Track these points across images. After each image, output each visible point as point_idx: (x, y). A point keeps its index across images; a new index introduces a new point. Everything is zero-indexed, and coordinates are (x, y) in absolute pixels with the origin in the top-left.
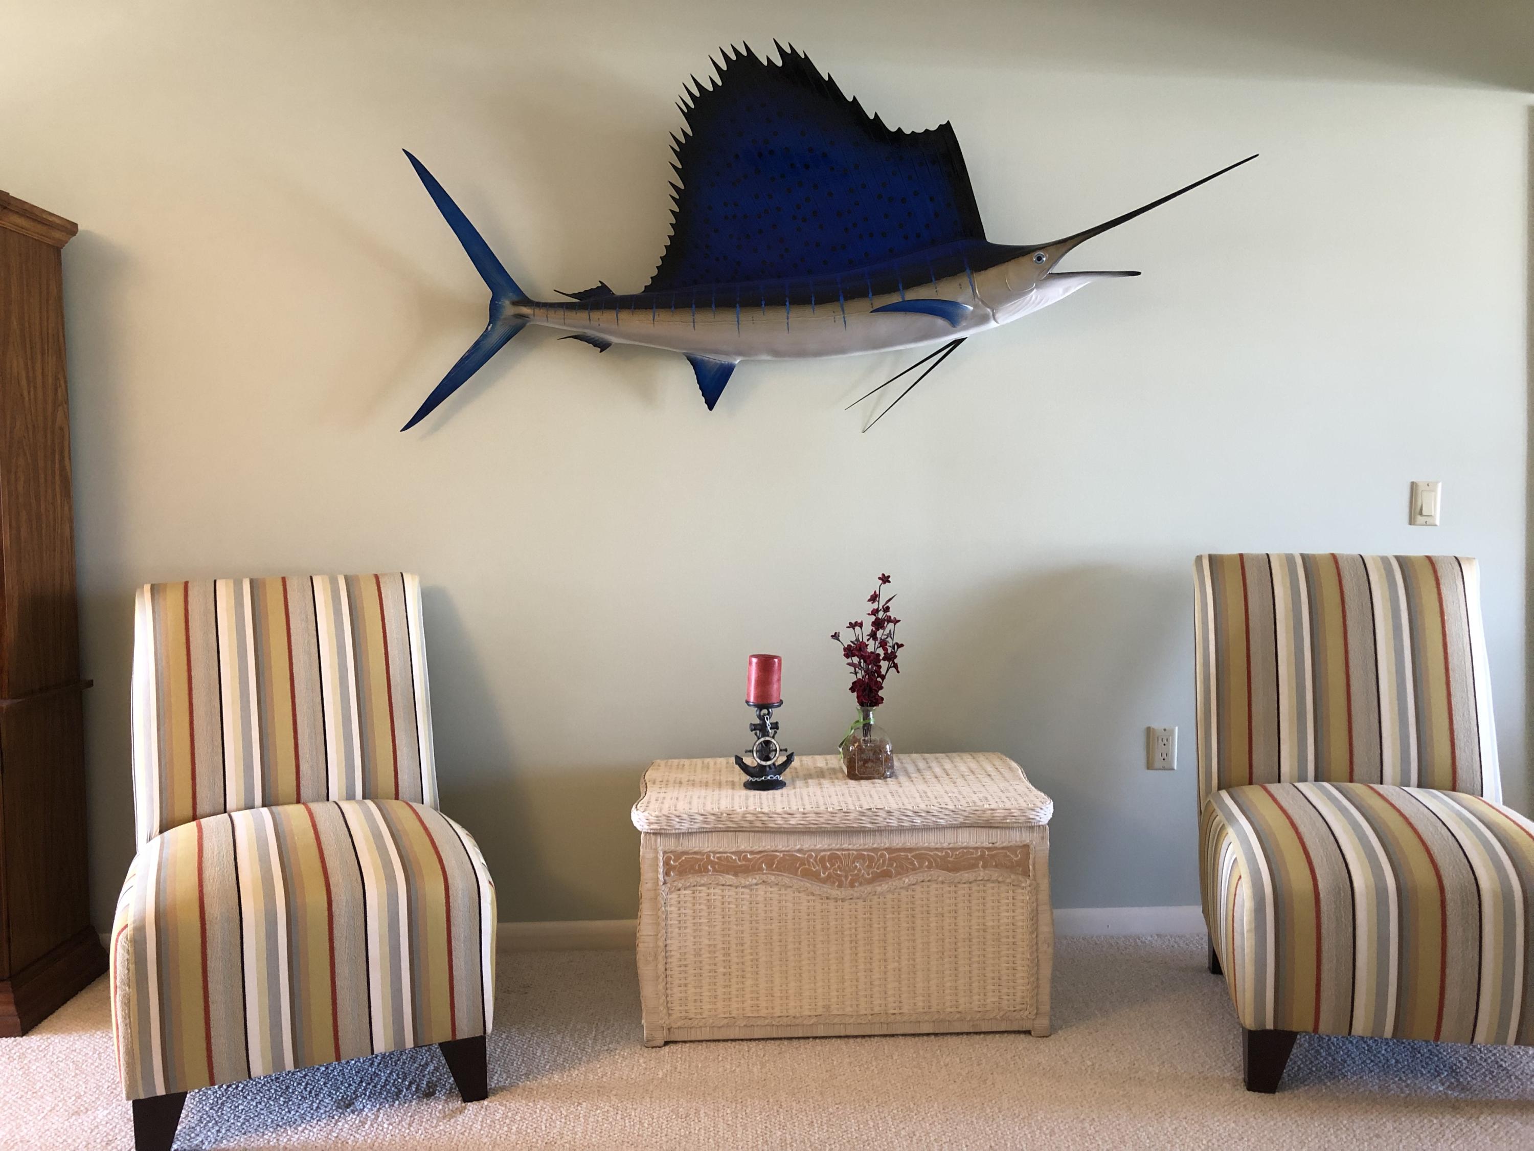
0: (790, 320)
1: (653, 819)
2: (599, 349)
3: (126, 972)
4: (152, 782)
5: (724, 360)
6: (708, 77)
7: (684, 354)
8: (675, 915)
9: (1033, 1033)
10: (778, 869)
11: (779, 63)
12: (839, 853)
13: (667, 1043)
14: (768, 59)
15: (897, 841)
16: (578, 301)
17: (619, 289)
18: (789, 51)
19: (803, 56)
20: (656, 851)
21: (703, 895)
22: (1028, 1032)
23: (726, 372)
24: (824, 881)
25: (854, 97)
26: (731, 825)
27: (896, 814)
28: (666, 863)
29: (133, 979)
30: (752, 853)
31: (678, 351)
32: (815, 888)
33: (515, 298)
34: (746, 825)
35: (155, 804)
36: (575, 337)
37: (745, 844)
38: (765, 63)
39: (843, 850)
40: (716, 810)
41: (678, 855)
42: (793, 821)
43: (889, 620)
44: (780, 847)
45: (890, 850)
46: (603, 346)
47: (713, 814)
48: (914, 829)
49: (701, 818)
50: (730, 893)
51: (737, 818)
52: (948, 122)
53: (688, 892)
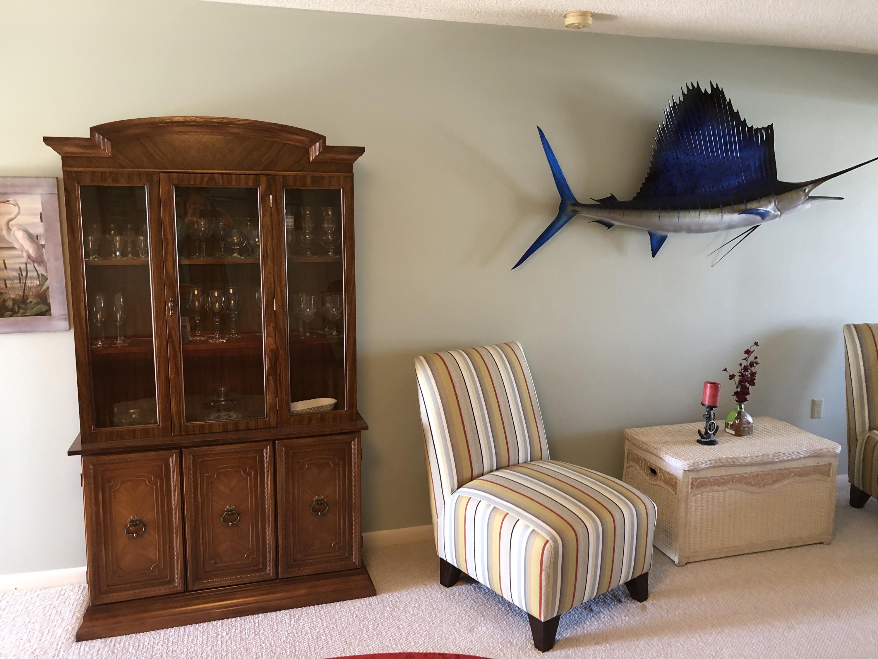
0: (701, 216)
1: (691, 464)
2: (607, 228)
3: (549, 562)
4: (450, 461)
5: (664, 233)
6: (678, 97)
7: (647, 231)
8: (693, 507)
9: (824, 543)
10: (736, 482)
11: (709, 92)
12: (760, 473)
13: (686, 564)
14: (705, 90)
15: (782, 466)
16: (599, 203)
17: (620, 197)
18: (715, 87)
19: (721, 90)
20: (689, 478)
21: (705, 496)
22: (822, 543)
23: (663, 239)
24: (753, 486)
25: (738, 111)
26: (721, 464)
27: (787, 454)
28: (692, 483)
29: (552, 566)
30: (726, 476)
31: (644, 229)
32: (750, 488)
33: (573, 202)
34: (727, 464)
35: (454, 472)
36: (597, 221)
37: (723, 472)
38: (703, 92)
39: (762, 471)
40: (714, 458)
41: (696, 479)
42: (747, 461)
43: (757, 363)
44: (738, 472)
45: (780, 470)
46: (609, 226)
47: (714, 460)
48: (792, 460)
49: (709, 462)
50: (716, 494)
51: (724, 461)
52: (772, 124)
53: (699, 495)
